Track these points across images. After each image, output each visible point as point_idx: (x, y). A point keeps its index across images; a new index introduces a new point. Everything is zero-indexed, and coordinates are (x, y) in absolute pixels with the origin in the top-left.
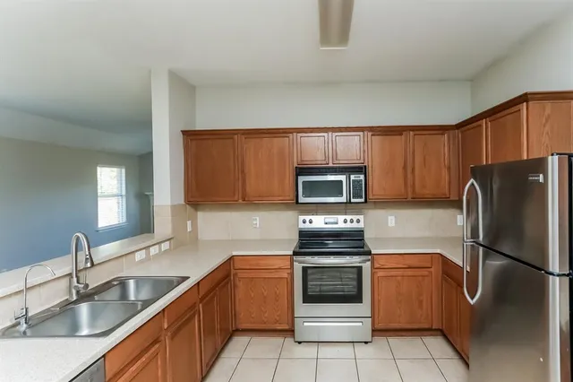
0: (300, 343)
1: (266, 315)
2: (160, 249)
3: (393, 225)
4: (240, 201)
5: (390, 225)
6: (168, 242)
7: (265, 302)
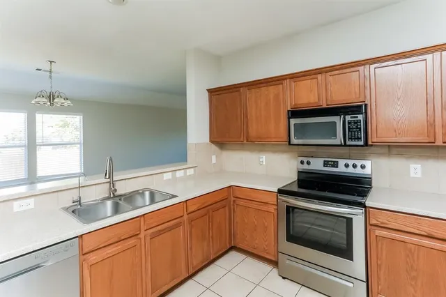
0: (284, 278)
1: (257, 242)
2: (185, 173)
3: (419, 175)
4: (245, 141)
5: (412, 175)
6: (192, 170)
7: (255, 230)
